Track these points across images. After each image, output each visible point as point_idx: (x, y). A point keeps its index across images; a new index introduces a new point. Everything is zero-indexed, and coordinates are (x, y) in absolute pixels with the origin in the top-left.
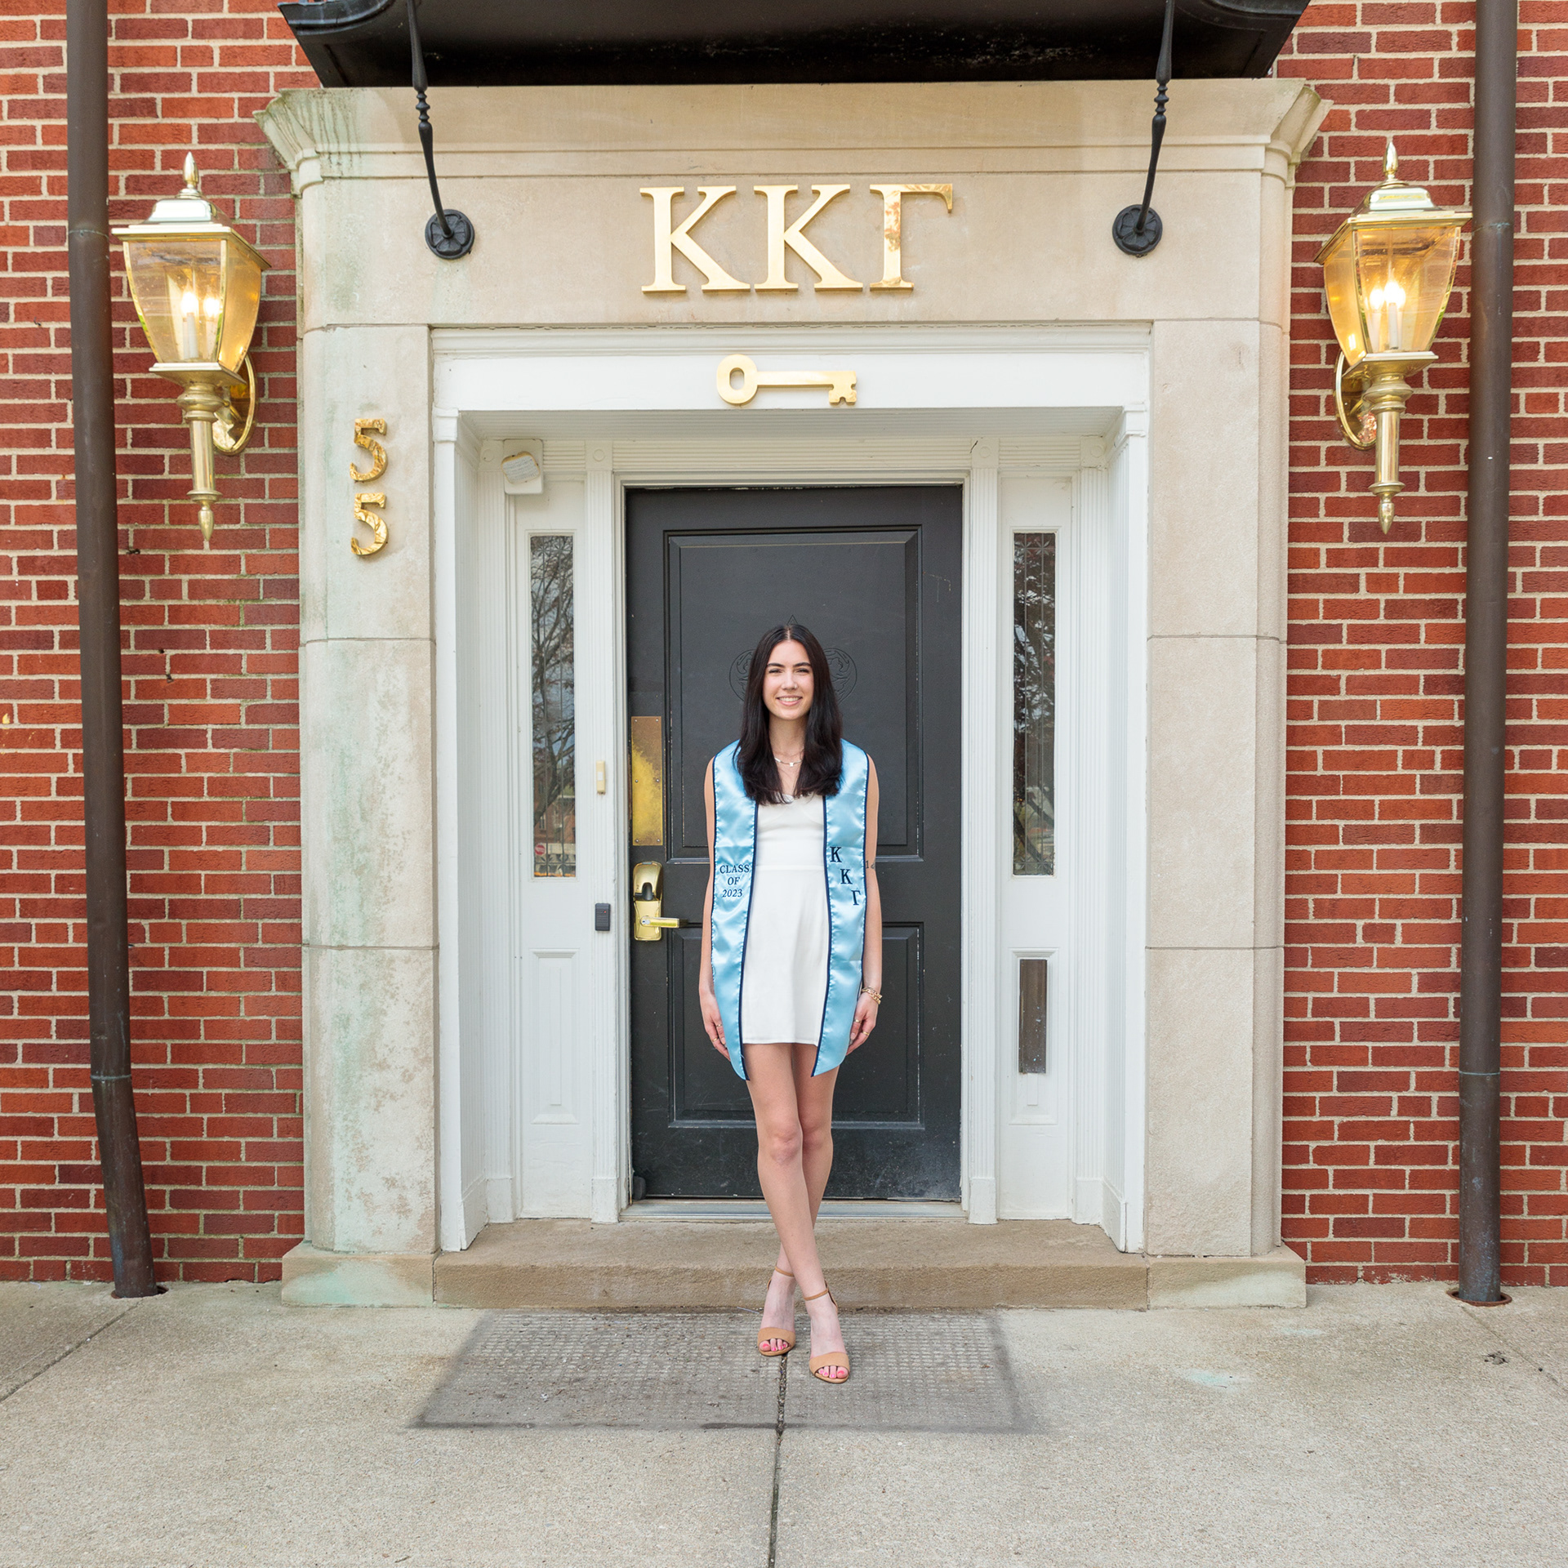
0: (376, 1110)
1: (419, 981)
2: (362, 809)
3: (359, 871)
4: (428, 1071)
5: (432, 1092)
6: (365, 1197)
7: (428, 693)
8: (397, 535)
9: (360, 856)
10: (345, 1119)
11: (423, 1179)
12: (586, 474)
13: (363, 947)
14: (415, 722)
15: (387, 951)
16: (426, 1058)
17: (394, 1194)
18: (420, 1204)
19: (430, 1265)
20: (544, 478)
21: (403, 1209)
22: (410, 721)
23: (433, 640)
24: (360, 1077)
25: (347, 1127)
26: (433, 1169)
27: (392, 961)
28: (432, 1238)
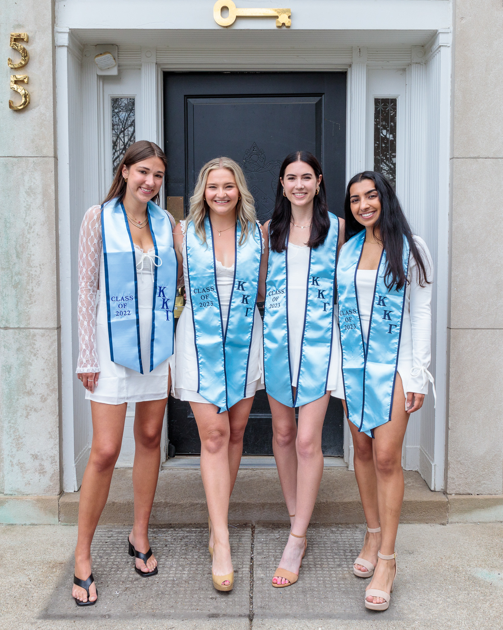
0: (27, 417)
1: (50, 347)
2: (17, 252)
3: (16, 286)
4: (55, 396)
5: (58, 408)
6: (21, 465)
7: (53, 187)
8: (35, 98)
9: (16, 278)
10: (9, 422)
11: (53, 455)
12: (141, 65)
13: (19, 328)
14: (46, 203)
15: (31, 330)
16: (53, 390)
17: (37, 463)
18: (52, 468)
19: (57, 502)
20: (119, 66)
21: (42, 471)
22: (43, 203)
23: (56, 157)
24: (18, 400)
25: (11, 427)
26: (58, 449)
27: (34, 335)
28: (58, 487)
